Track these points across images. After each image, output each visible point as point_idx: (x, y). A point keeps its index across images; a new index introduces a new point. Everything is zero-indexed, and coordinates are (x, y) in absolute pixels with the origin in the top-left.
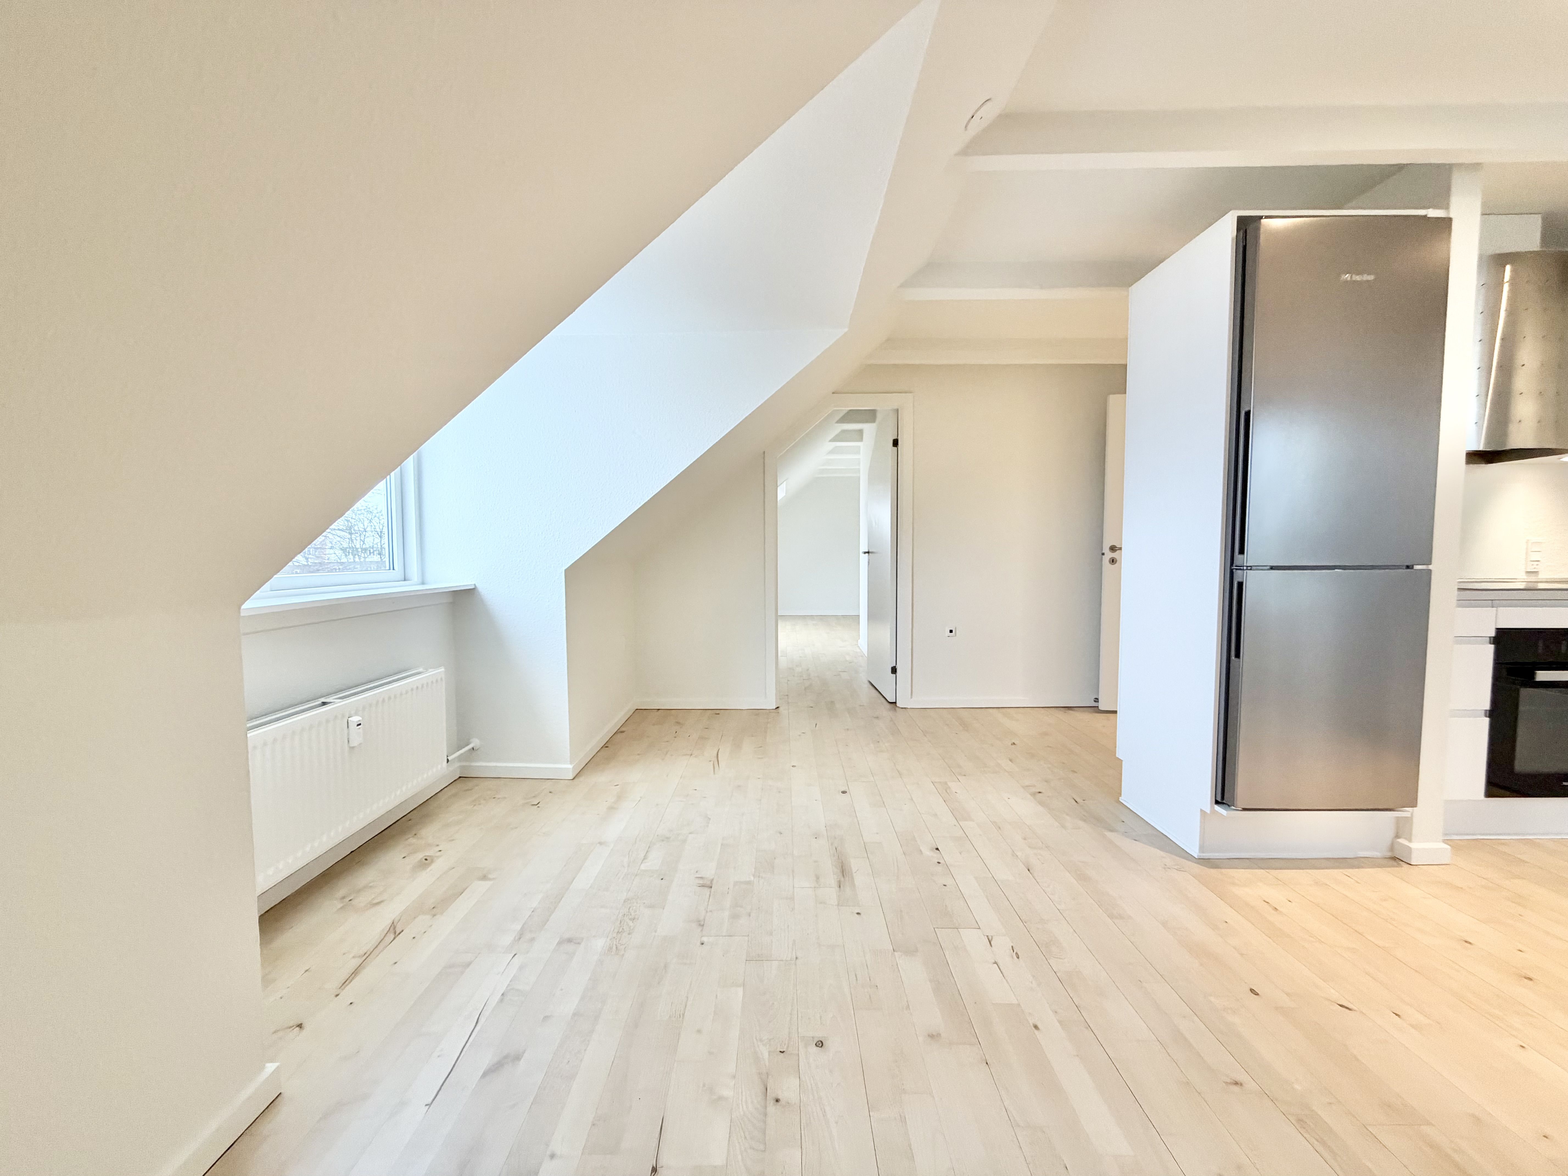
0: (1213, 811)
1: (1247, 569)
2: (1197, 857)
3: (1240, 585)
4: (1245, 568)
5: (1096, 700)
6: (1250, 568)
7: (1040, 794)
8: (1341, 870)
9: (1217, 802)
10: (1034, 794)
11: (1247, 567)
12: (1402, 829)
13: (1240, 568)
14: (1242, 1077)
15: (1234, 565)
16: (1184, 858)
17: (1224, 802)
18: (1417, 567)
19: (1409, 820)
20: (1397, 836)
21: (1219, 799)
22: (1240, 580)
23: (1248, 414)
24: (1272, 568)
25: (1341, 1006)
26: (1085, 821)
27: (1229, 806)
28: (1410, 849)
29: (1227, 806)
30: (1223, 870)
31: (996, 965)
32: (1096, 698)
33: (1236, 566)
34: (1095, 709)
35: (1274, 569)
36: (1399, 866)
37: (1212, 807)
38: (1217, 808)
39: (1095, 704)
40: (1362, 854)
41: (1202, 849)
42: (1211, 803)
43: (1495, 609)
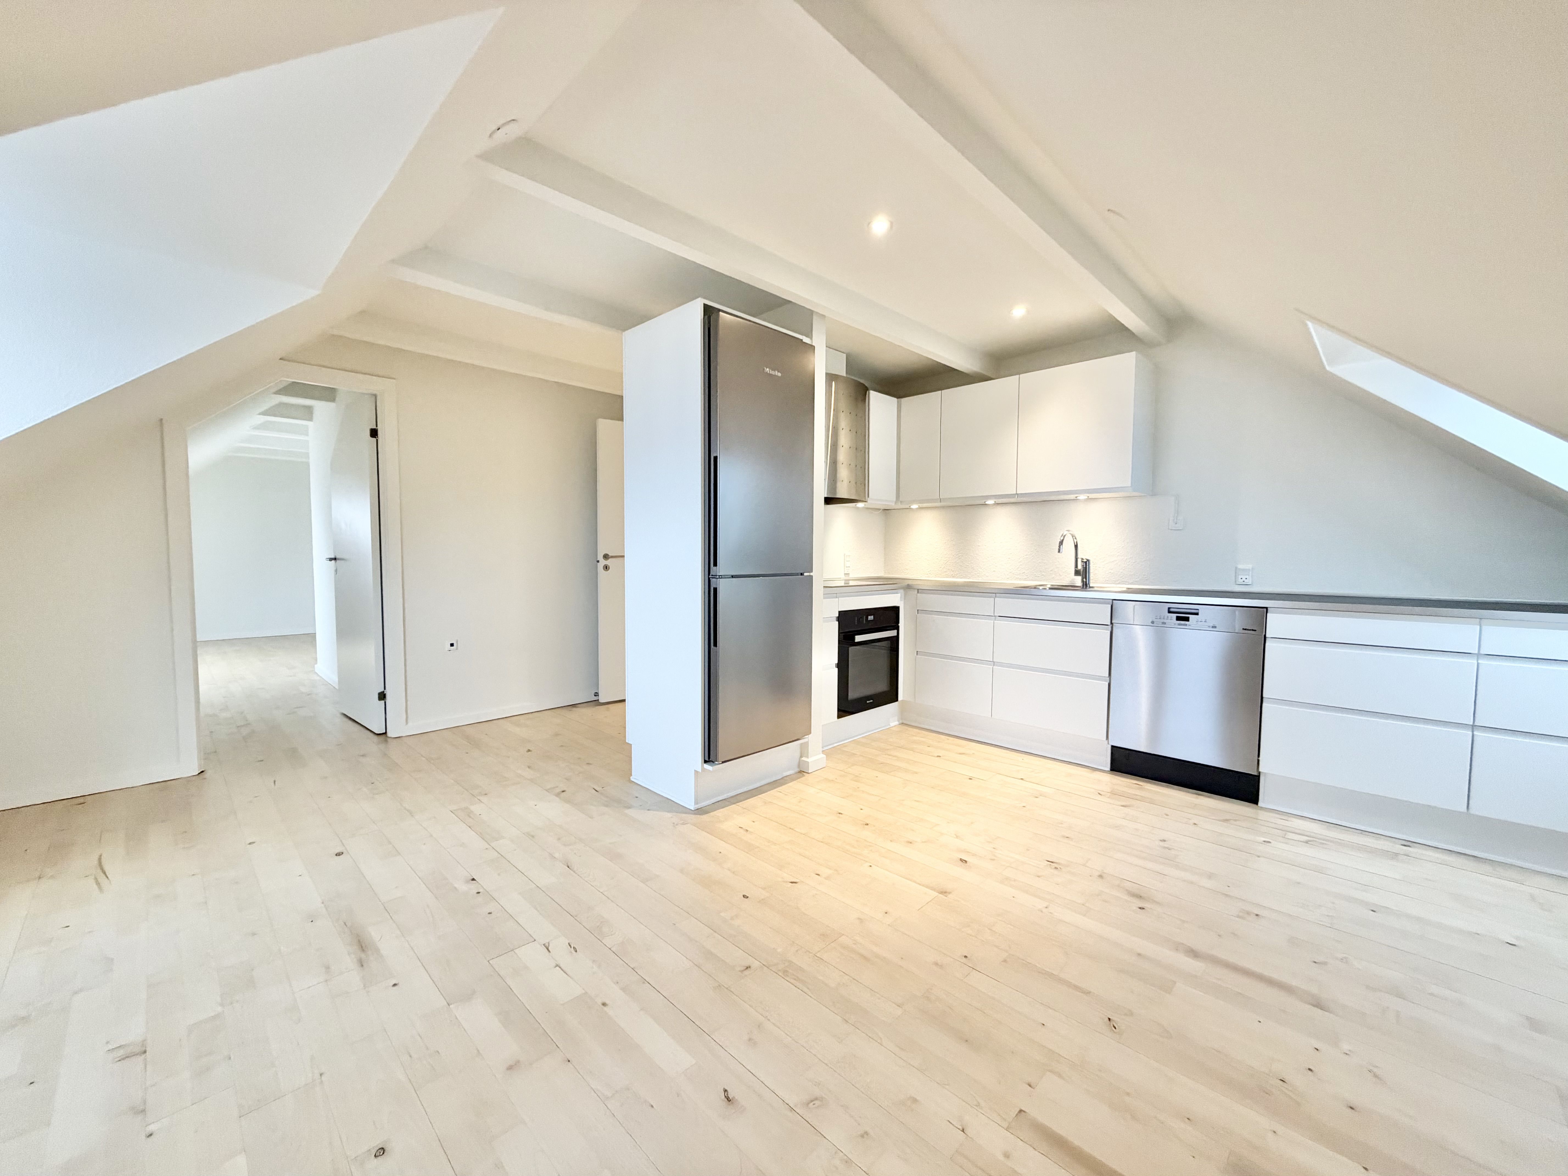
0: (703, 769)
1: (719, 578)
2: (693, 809)
3: (715, 590)
4: (718, 577)
5: (596, 694)
6: (721, 577)
7: (564, 793)
8: (776, 789)
9: (705, 762)
10: (558, 795)
11: (719, 576)
12: (804, 751)
13: (715, 577)
14: (750, 961)
15: (711, 574)
16: (686, 813)
17: (711, 760)
18: (806, 574)
19: (807, 743)
20: (801, 757)
21: (707, 759)
22: (715, 586)
23: (716, 458)
24: (732, 577)
25: (792, 883)
26: (607, 806)
27: (713, 762)
28: (808, 762)
29: (712, 763)
30: (712, 814)
31: (558, 968)
32: (596, 693)
33: (712, 576)
34: (596, 703)
35: (734, 577)
36: (804, 776)
37: (702, 766)
38: (706, 766)
39: (596, 698)
40: (785, 774)
41: (696, 803)
42: (702, 763)
43: (837, 599)
